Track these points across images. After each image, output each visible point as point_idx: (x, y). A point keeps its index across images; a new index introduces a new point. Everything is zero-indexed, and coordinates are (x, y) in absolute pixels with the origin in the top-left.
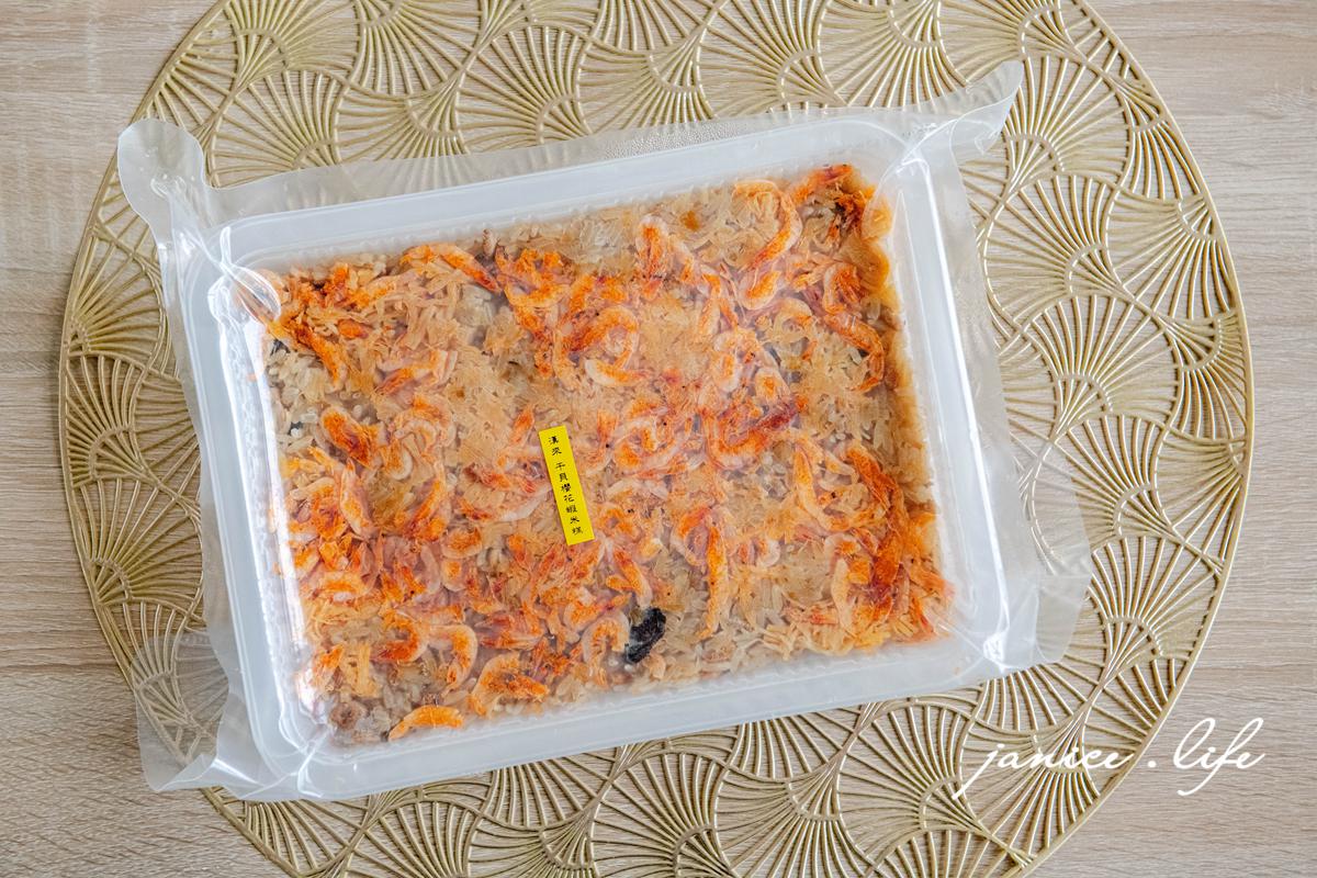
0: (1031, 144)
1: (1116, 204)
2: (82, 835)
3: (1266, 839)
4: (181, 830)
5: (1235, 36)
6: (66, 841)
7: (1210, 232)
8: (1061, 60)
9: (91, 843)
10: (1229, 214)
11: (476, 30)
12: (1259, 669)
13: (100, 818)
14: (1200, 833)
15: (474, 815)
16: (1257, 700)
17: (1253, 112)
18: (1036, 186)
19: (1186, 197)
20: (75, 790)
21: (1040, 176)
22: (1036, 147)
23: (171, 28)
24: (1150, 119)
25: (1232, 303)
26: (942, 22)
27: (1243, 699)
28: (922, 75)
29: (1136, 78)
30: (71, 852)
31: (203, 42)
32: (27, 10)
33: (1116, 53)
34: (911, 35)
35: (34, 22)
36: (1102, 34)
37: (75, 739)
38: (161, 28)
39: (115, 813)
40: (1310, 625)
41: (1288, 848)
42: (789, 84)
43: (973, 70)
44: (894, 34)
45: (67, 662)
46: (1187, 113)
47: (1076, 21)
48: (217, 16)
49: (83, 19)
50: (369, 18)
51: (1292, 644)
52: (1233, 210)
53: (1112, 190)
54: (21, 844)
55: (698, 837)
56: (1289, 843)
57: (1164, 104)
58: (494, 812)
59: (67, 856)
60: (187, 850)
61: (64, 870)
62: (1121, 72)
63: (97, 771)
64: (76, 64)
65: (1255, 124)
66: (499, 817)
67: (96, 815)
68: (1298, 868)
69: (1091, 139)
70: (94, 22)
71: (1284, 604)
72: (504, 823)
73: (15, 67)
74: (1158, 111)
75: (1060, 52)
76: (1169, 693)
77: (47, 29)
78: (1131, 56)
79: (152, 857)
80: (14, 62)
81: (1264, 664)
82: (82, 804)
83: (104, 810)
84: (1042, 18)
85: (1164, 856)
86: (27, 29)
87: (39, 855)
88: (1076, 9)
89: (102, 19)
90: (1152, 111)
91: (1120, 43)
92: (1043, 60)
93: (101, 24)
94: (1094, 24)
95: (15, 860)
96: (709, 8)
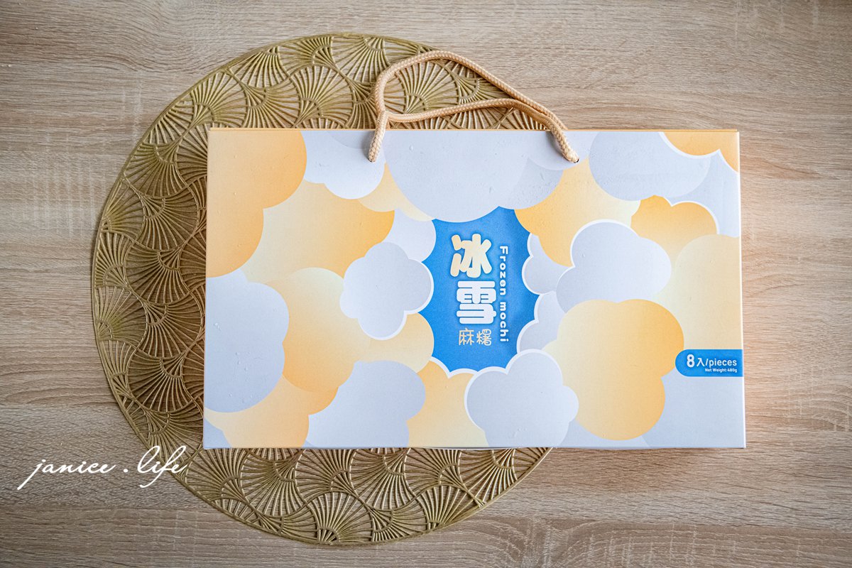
2: (120, 477)
3: (634, 489)
6: (112, 480)
9: (123, 481)
14: (606, 486)
20: (117, 457)
30: (114, 484)
35: (110, 125)
37: (118, 435)
41: (644, 494)
49: (132, 124)
54: (92, 480)
56: (645, 492)
60: (165, 485)
61: (111, 492)
63: (127, 449)
64: (128, 143)
68: (647, 503)
70: (136, 125)
73: (102, 144)
77: (116, 128)
80: (101, 142)
82: (120, 463)
85: (590, 496)
86: (108, 127)
87: (100, 485)
93: (139, 126)
95: (90, 487)
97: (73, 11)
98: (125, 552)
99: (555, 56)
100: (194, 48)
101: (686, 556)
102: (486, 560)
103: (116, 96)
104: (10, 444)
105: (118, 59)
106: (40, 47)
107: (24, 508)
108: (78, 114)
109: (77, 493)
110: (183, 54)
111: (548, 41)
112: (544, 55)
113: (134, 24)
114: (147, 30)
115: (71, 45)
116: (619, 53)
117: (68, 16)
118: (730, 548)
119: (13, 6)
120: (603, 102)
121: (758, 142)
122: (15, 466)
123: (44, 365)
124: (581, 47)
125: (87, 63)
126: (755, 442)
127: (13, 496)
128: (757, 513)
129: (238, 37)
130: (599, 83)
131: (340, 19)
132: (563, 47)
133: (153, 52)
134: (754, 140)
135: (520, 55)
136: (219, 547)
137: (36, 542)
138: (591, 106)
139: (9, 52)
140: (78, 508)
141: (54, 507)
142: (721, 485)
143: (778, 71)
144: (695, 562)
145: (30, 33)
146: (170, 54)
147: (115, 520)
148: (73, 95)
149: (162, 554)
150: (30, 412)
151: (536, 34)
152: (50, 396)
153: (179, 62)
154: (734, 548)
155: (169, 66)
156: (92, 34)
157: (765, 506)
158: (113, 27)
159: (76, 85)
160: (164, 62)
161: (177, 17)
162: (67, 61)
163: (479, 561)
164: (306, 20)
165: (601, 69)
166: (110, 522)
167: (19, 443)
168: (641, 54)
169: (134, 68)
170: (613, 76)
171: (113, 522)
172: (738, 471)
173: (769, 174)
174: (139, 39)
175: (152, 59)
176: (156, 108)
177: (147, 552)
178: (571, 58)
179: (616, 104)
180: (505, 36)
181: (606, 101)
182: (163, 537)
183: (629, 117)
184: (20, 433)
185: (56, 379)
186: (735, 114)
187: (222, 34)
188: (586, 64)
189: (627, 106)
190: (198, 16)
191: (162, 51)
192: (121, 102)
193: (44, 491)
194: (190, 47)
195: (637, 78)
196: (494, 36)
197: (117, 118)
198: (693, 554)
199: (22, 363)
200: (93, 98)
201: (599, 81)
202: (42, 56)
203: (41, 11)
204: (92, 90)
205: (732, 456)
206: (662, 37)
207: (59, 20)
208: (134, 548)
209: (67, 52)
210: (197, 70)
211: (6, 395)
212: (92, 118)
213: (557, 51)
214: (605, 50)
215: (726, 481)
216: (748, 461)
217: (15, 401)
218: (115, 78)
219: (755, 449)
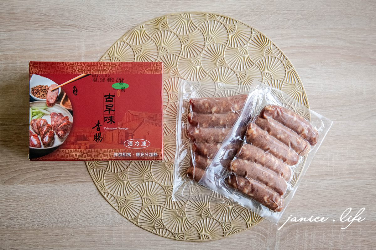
0: (267, 73)
1: (284, 85)
3: (315, 208)
4: (106, 212)
5: (306, 52)
6: (84, 215)
7: (302, 90)
8: (272, 57)
9: (89, 215)
10: (306, 88)
11: (157, 55)
12: (313, 175)
13: (91, 210)
14: (302, 207)
15: (163, 207)
16: (313, 182)
17: (310, 67)
18: (268, 82)
19: (297, 83)
21: (268, 80)
22: (268, 74)
23: (98, 57)
24: (290, 68)
25: (307, 104)
26: (248, 50)
27: (310, 181)
28: (245, 62)
29: (287, 60)
31: (104, 59)
32: (70, 55)
33: (283, 55)
34: (242, 53)
35: (71, 57)
36: (280, 52)
38: (96, 57)
39: (94, 209)
40: (323, 167)
41: (320, 210)
42: (219, 64)
43: (255, 60)
44: (239, 53)
45: (83, 181)
46: (297, 68)
47: (275, 49)
48: (107, 54)
49: (81, 56)
50: (136, 54)
51: (319, 171)
52: (307, 87)
53: (283, 82)
54: (76, 216)
55: (206, 210)
56: (320, 209)
57: (292, 65)
58: (167, 207)
59: (84, 218)
60: (108, 216)
61: (84, 220)
62: (284, 59)
63: (90, 201)
65: (311, 70)
66: (168, 208)
67: (90, 210)
68: (322, 214)
69: (278, 72)
70: (83, 57)
71: (318, 163)
72: (169, 209)
74: (291, 66)
75: (272, 55)
76: (296, 180)
77: (74, 58)
78: (286, 56)
79: (101, 217)
81: (314, 175)
82: (87, 208)
83: (91, 209)
84: (268, 49)
86: (70, 58)
87: (79, 218)
88: (275, 47)
89: (85, 56)
90: (290, 66)
91: (284, 53)
92: (268, 57)
94: (278, 49)
95: (75, 219)
96: (203, 49)
97: (51, 5)
98: (92, 246)
99: (271, 14)
100: (107, 20)
101: (339, 236)
102: (251, 242)
103: (73, 44)
104: (38, 202)
105: (73, 26)
106: (37, 23)
107: (46, 229)
108: (56, 52)
109: (69, 222)
110: (102, 23)
111: (268, 8)
112: (266, 14)
113: (79, 10)
114: (85, 12)
115: (51, 21)
116: (300, 12)
117: (48, 8)
118: (359, 231)
119: (23, 4)
120: (294, 34)
121: (366, 49)
122: (41, 211)
123: (50, 167)
124: (283, 9)
125: (59, 29)
126: (368, 185)
127: (41, 224)
128: (370, 216)
129: (126, 13)
130: (292, 26)
131: (172, 3)
132: (275, 10)
133: (88, 22)
134: (364, 48)
135: (255, 15)
136: (133, 242)
137: (54, 244)
138: (288, 37)
139: (23, 26)
140: (70, 228)
141: (59, 228)
142: (354, 204)
143: (374, 16)
144: (343, 238)
145: (32, 16)
146: (96, 23)
147: (87, 232)
148: (54, 44)
149: (109, 246)
150: (46, 187)
151: (262, 5)
152: (54, 180)
153: (100, 26)
154: (360, 232)
155: (96, 28)
156: (60, 15)
157: (374, 212)
158: (69, 12)
159: (55, 39)
160: (94, 27)
161: (98, 6)
162: (50, 28)
163: (248, 242)
164: (157, 4)
165: (293, 19)
166: (84, 233)
167: (42, 201)
168: (311, 11)
169: (80, 30)
170: (298, 22)
171: (86, 233)
172: (361, 198)
173: (371, 64)
174: (82, 17)
175: (88, 26)
176: (91, 48)
177: (102, 245)
178: (279, 15)
179: (301, 35)
180: (248, 7)
181: (296, 34)
182: (108, 239)
183: (306, 41)
184: (42, 197)
185: (56, 173)
186: (355, 37)
187: (119, 12)
188: (286, 17)
189: (305, 36)
190: (108, 5)
191: (92, 22)
192: (75, 46)
193: (55, 221)
194: (105, 19)
195: (309, 22)
196: (243, 7)
197: (74, 54)
198: (343, 235)
199: (40, 166)
200: (63, 45)
201: (292, 25)
202: (38, 27)
203: (36, 6)
204: (62, 41)
205: (359, 191)
206: (320, 3)
207: (45, 10)
208: (96, 244)
209: (49, 25)
210: (109, 30)
211: (35, 180)
212: (63, 54)
213: (272, 12)
214: (294, 10)
215: (356, 202)
216: (365, 193)
217: (39, 183)
218: (72, 35)
219: (368, 188)
